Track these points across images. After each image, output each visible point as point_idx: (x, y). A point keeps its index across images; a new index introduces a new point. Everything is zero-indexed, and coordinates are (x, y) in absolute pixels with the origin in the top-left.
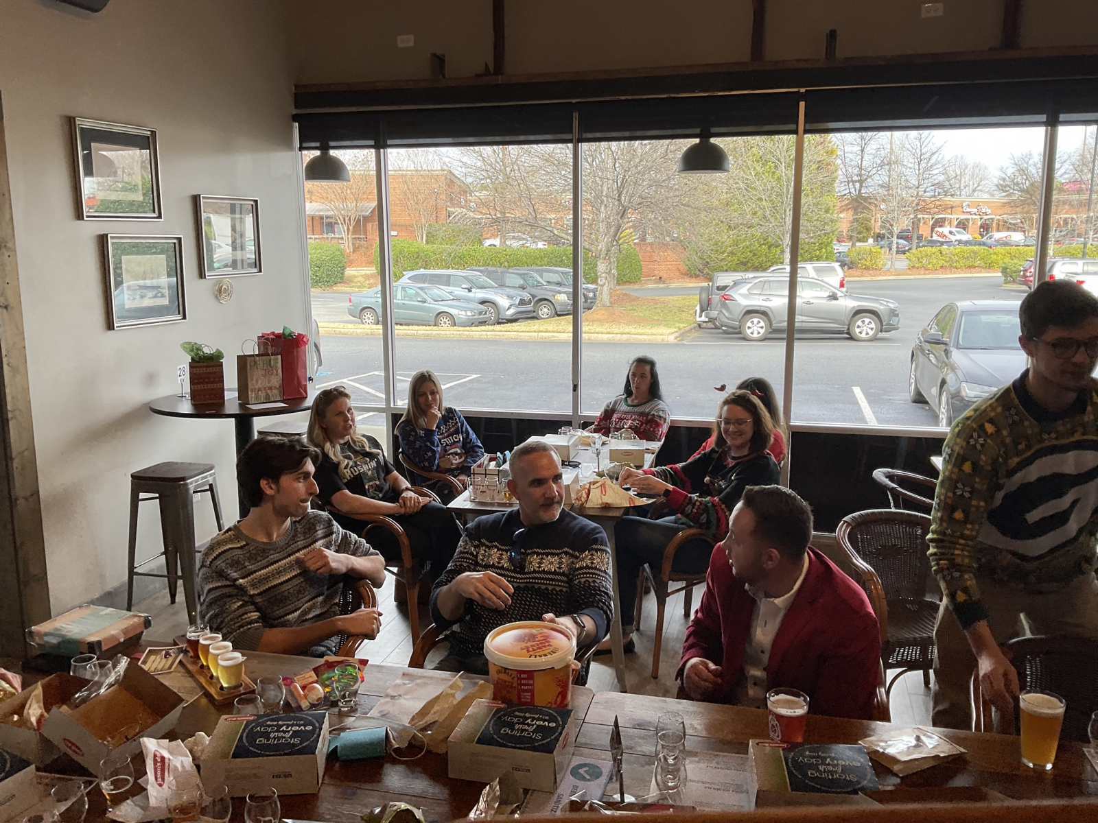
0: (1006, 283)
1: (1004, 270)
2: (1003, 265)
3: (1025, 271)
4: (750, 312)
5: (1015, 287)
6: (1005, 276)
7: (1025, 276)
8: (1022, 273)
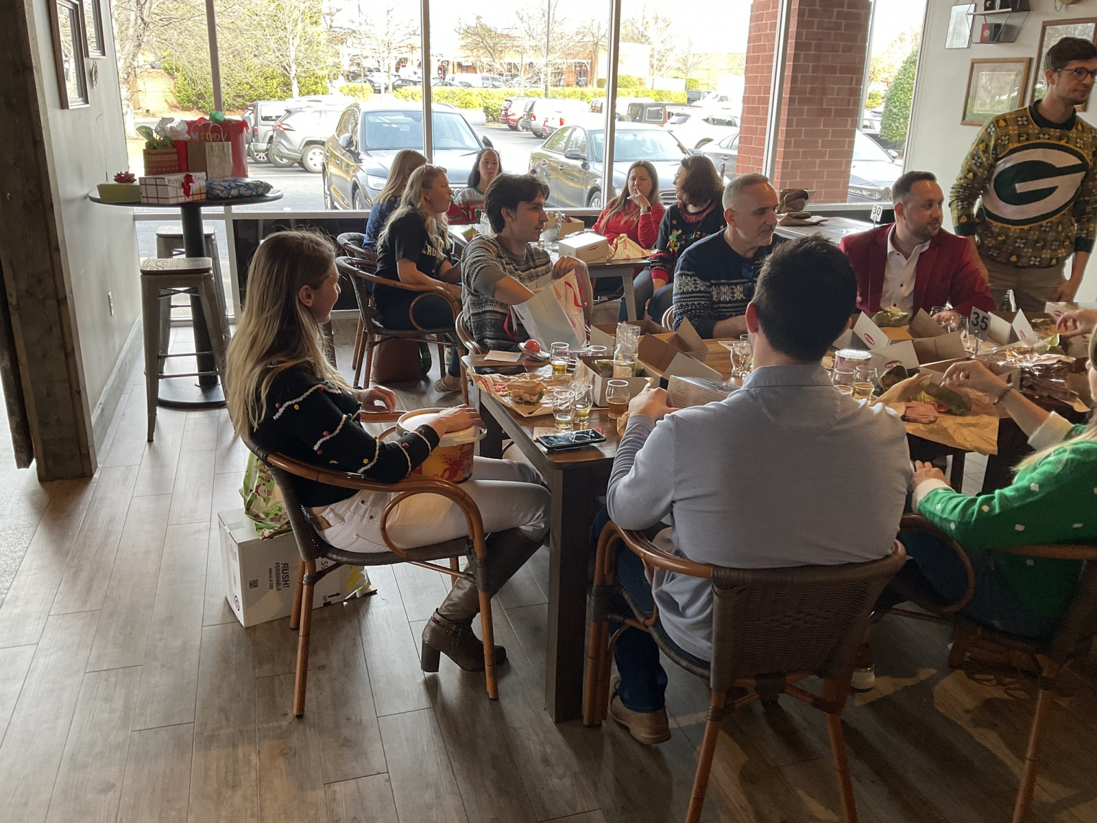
0: (488, 122)
1: (486, 109)
2: (485, 105)
3: (506, 110)
4: (310, 143)
5: (496, 125)
6: (487, 116)
7: (506, 115)
8: (503, 113)
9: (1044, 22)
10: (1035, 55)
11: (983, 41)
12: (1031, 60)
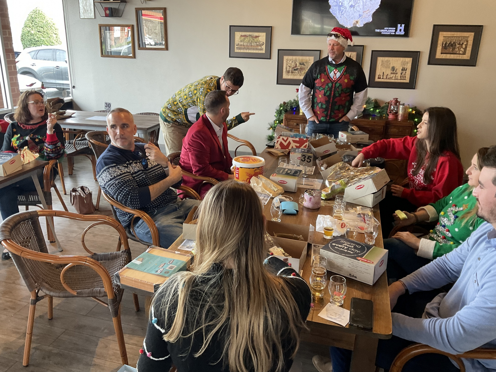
9: (135, 8)
10: (135, 23)
11: (107, 16)
12: (133, 26)
